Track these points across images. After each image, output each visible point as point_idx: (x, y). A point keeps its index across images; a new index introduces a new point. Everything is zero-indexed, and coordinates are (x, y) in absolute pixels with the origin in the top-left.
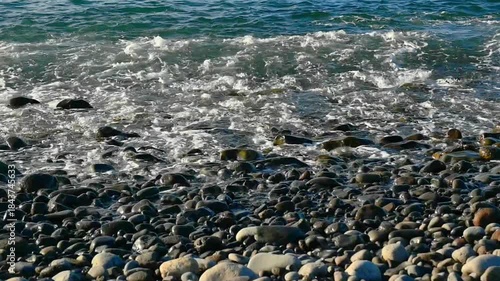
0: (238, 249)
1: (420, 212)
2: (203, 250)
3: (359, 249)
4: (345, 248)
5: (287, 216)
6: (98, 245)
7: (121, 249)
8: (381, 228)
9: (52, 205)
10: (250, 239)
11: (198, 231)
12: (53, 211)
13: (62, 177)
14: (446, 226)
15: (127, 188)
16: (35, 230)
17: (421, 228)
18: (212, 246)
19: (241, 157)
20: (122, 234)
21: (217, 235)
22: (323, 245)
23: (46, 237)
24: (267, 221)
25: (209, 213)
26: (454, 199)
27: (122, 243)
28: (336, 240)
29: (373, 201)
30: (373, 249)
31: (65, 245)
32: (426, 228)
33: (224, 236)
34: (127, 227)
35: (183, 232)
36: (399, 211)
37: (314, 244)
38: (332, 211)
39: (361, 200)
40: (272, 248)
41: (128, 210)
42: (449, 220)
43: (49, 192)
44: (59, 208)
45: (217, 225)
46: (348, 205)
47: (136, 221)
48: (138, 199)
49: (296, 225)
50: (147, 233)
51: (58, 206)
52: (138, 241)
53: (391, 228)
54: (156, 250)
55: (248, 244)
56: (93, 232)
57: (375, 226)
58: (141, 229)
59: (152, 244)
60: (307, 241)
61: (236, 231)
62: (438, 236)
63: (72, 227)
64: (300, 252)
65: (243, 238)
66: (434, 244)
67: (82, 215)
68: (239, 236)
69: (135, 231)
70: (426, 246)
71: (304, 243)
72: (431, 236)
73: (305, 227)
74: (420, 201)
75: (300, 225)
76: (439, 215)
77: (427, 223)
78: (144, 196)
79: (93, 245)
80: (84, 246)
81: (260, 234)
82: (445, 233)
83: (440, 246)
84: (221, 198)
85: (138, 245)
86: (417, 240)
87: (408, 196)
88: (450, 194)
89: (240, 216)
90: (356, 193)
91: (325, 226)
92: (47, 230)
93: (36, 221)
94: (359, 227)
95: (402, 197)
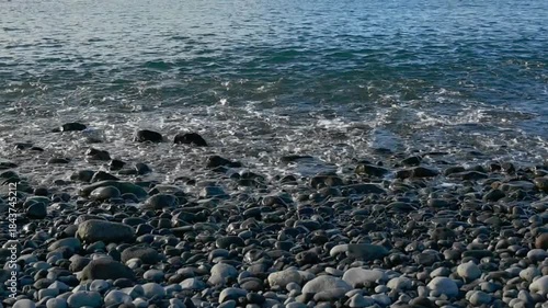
0: (332, 263)
1: (486, 235)
2: (303, 263)
3: (436, 267)
4: (425, 265)
5: (371, 234)
6: (215, 256)
7: (234, 260)
8: (454, 247)
9: (175, 221)
10: (342, 255)
11: (298, 246)
12: (176, 226)
13: (182, 196)
14: (511, 248)
15: (235, 208)
16: (163, 242)
17: (489, 248)
18: (310, 260)
19: (328, 183)
20: (234, 248)
21: (313, 250)
22: (406, 262)
23: (172, 248)
24: (355, 239)
25: (305, 231)
26: (514, 223)
27: (234, 255)
28: (416, 257)
29: (445, 224)
30: (449, 267)
31: (187, 257)
32: (493, 249)
33: (320, 252)
34: (238, 242)
35: (285, 246)
36: (468, 233)
37: (397, 261)
38: (409, 232)
39: (434, 223)
40: (361, 263)
41: (237, 227)
42: (513, 243)
43: (172, 210)
44: (180, 224)
45: (313, 242)
46: (423, 227)
47: (245, 237)
48: (245, 217)
49: (380, 243)
50: (254, 247)
51: (179, 222)
52: (248, 254)
53: (463, 249)
54: (263, 263)
55: (340, 259)
56: (209, 245)
57: (449, 246)
58: (249, 244)
59: (260, 257)
60: (392, 258)
61: (330, 248)
62: (504, 256)
63: (192, 240)
64: (385, 267)
65: (336, 254)
66: (502, 264)
67: (199, 230)
68: (332, 252)
69: (244, 246)
70: (495, 266)
71: (389, 260)
72: (498, 257)
73: (388, 245)
74: (485, 224)
75: (383, 244)
76: (503, 238)
77: (495, 244)
78: (250, 215)
79: (211, 256)
80: (203, 257)
81: (351, 251)
82: (511, 254)
83: (508, 265)
84: (314, 218)
85: (248, 257)
86: (487, 260)
87: (474, 221)
88: (511, 219)
89: (331, 234)
90: (428, 216)
91: (405, 245)
92: (173, 243)
93: (162, 234)
94: (435, 246)
95: (469, 222)
